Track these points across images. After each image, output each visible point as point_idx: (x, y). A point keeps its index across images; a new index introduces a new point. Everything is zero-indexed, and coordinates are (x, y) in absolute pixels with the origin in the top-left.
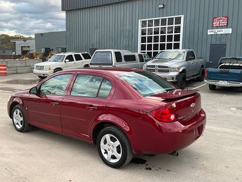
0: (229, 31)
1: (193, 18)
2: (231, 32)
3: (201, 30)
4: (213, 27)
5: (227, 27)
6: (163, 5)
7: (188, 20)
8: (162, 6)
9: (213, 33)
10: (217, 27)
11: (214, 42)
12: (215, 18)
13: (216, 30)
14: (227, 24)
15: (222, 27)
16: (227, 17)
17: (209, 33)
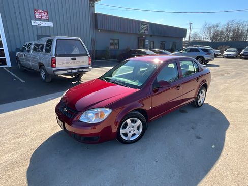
4: (35, 19)
9: (37, 25)
10: (40, 20)
11: (40, 33)
13: (40, 22)
15: (44, 20)
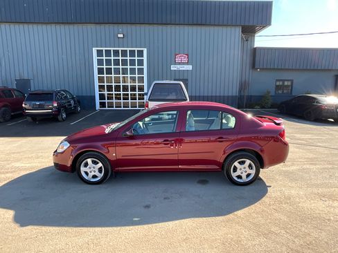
0: (189, 67)
2: (191, 69)
6: (123, 35)
9: (176, 69)
11: (177, 77)
12: (177, 55)
13: (179, 66)
14: (188, 61)
16: (188, 55)
17: (172, 69)
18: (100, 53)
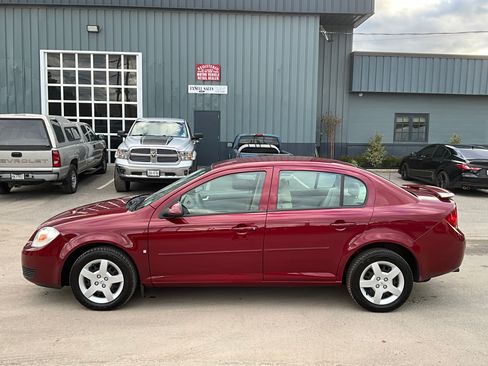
0: (223, 89)
1: (160, 61)
2: (226, 93)
3: (176, 85)
4: (196, 81)
5: (219, 82)
6: (98, 28)
7: (151, 63)
8: (95, 29)
9: (197, 92)
10: (204, 82)
11: (200, 107)
12: (199, 66)
13: (203, 87)
14: (220, 78)
15: (212, 82)
16: (219, 67)
17: (190, 91)
18: (53, 59)
